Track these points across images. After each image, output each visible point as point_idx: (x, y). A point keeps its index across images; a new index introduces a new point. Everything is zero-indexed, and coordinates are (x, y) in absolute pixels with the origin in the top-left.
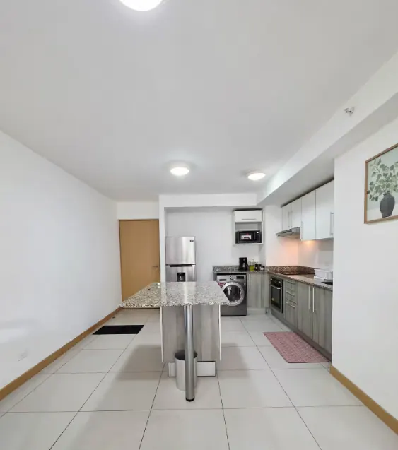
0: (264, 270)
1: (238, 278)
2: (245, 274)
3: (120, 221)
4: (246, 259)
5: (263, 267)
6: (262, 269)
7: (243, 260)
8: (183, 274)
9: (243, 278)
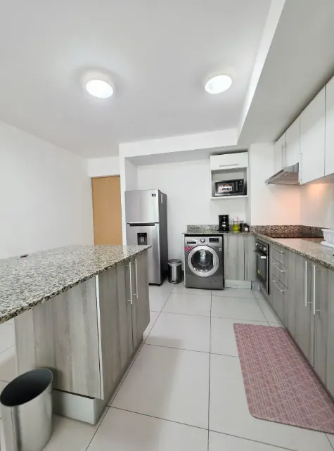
0: (249, 231)
1: (211, 240)
2: (222, 235)
3: (92, 178)
4: (227, 216)
5: (248, 227)
6: (246, 229)
7: (224, 219)
8: (144, 235)
9: (217, 240)
